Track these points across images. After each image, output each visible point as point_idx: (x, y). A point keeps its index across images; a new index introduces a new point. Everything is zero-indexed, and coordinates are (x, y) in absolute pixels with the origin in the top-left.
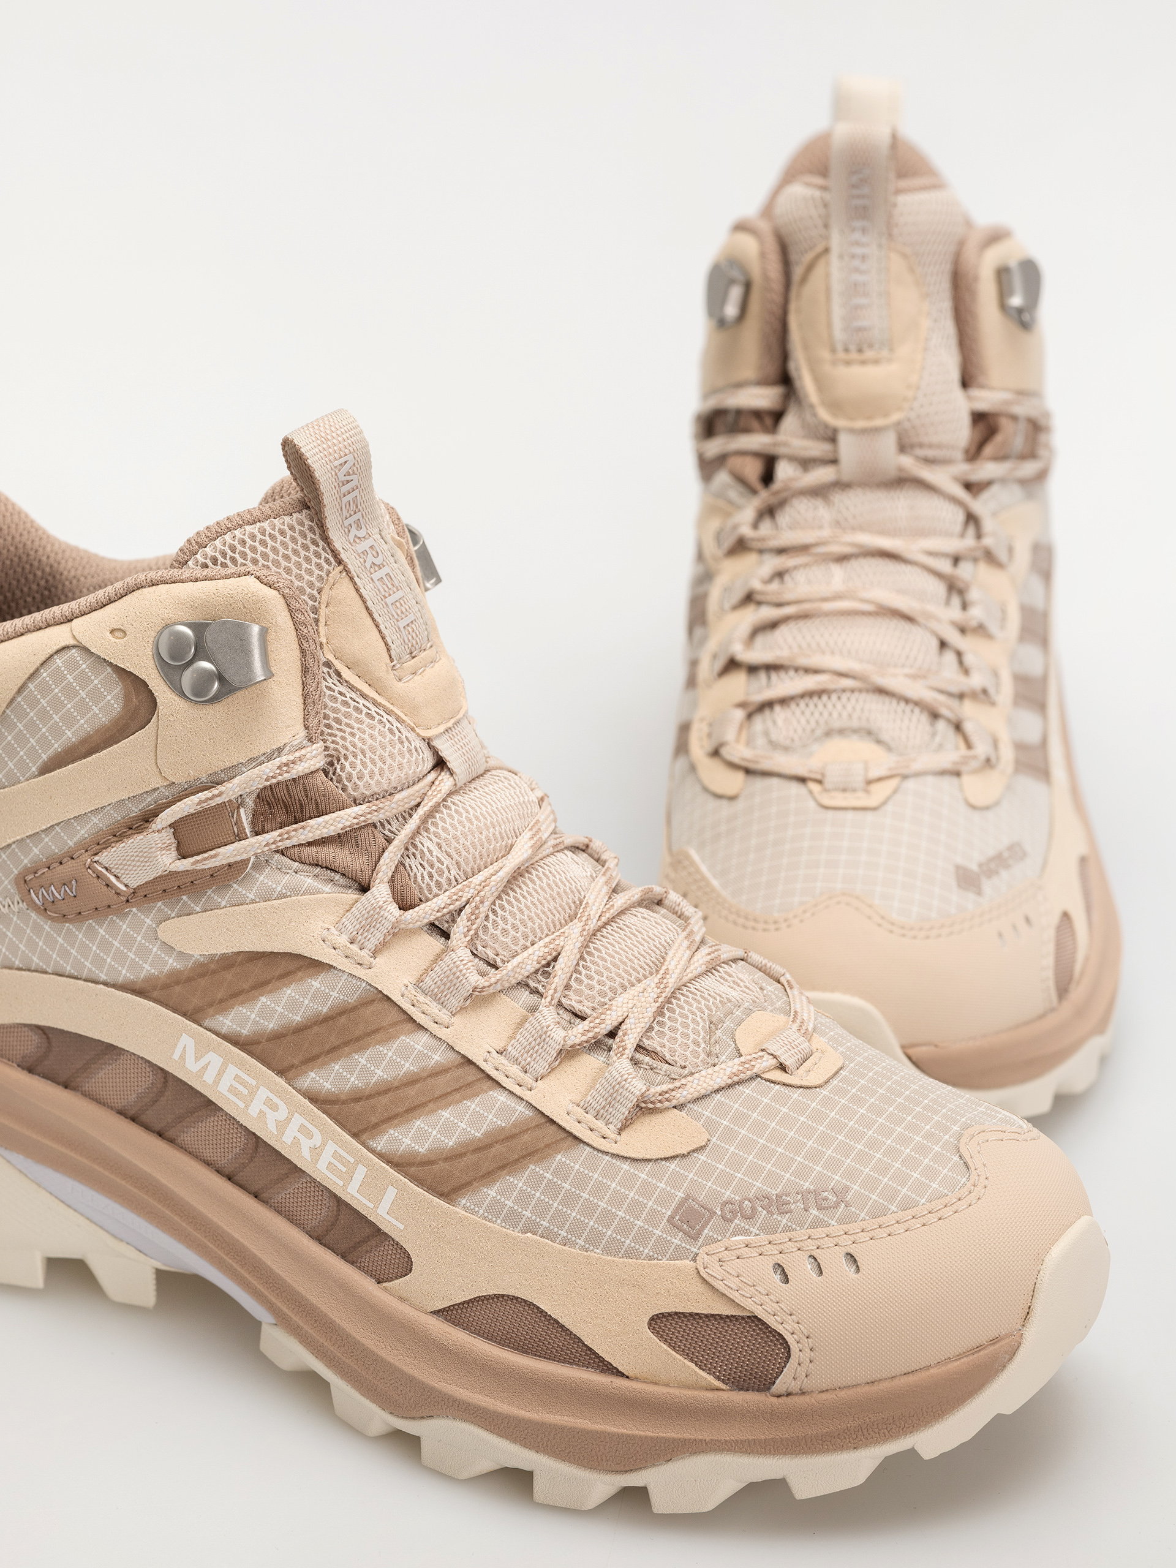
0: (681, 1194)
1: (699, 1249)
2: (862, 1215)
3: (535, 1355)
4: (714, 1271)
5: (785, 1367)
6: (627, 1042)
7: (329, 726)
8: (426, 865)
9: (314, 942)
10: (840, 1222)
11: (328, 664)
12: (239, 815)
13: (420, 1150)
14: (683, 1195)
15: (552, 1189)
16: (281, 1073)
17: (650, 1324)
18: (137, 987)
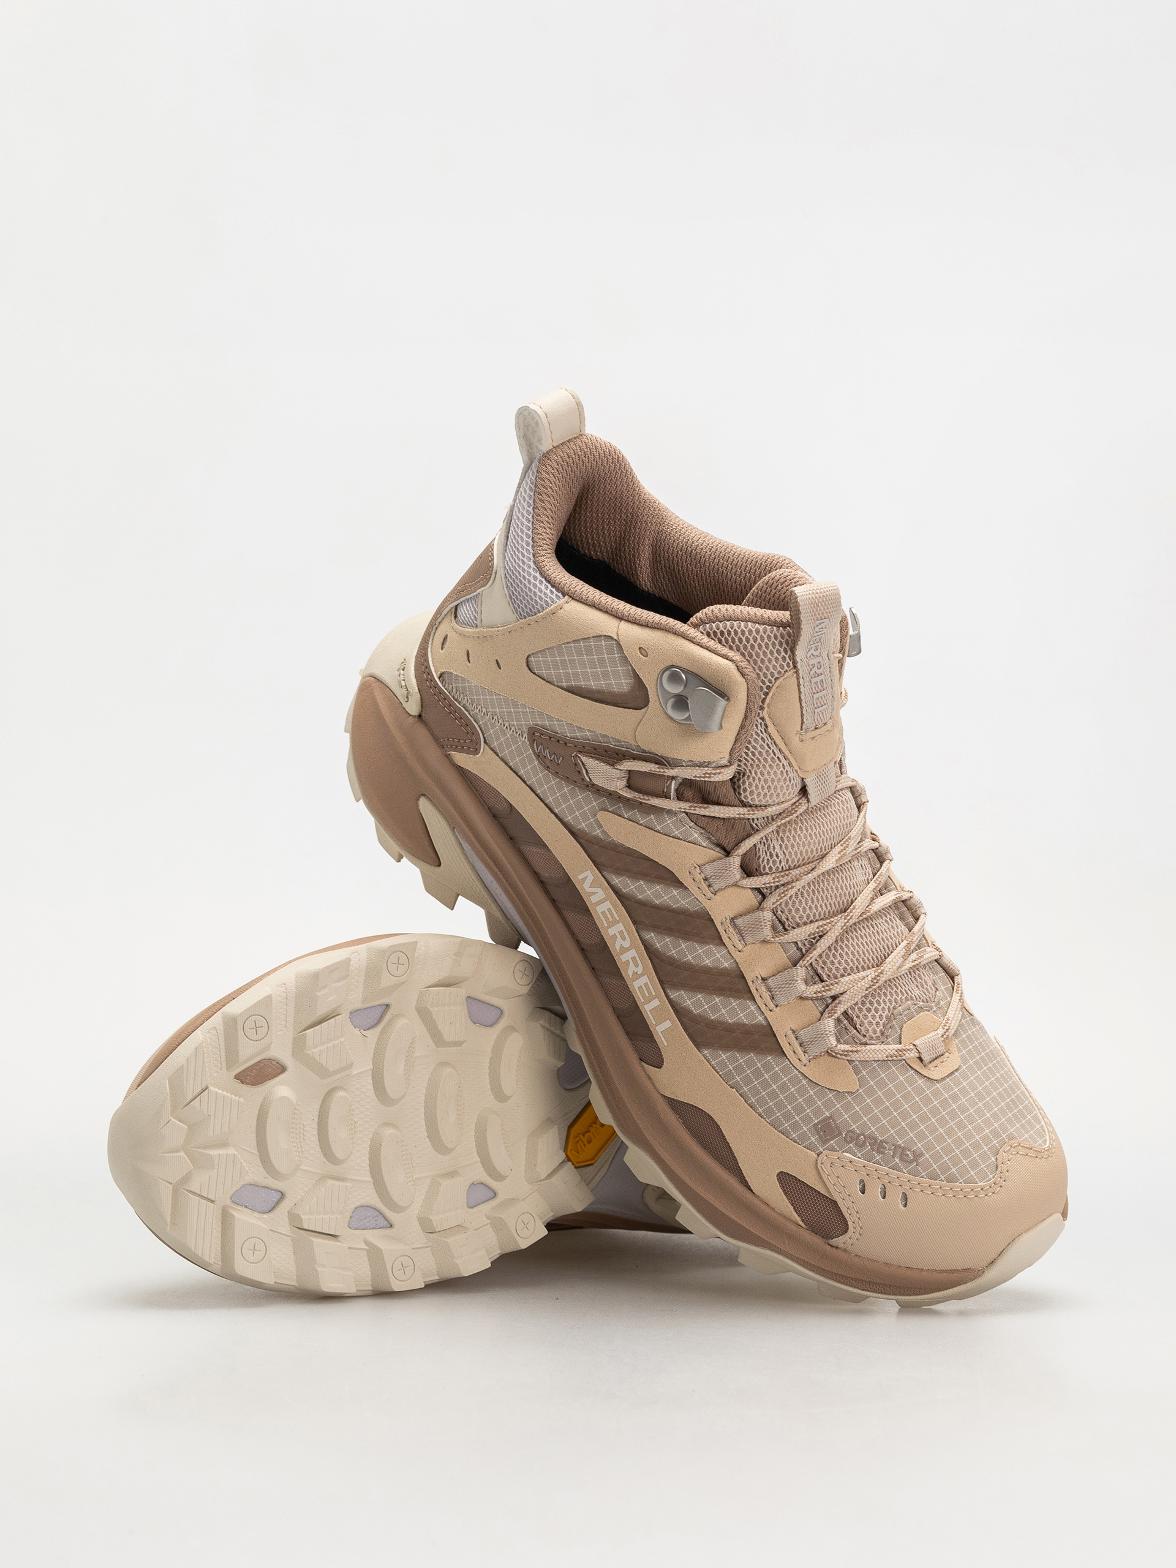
0: (827, 1114)
1: (824, 1150)
2: (923, 1174)
3: (709, 1153)
4: (826, 1169)
5: (841, 1235)
6: (838, 1008)
7: (747, 754)
8: (768, 854)
9: (684, 871)
10: (909, 1173)
11: (763, 719)
12: (671, 782)
13: (694, 1011)
14: (828, 1115)
15: (757, 1074)
16: (635, 922)
17: (778, 1175)
18: (574, 830)
